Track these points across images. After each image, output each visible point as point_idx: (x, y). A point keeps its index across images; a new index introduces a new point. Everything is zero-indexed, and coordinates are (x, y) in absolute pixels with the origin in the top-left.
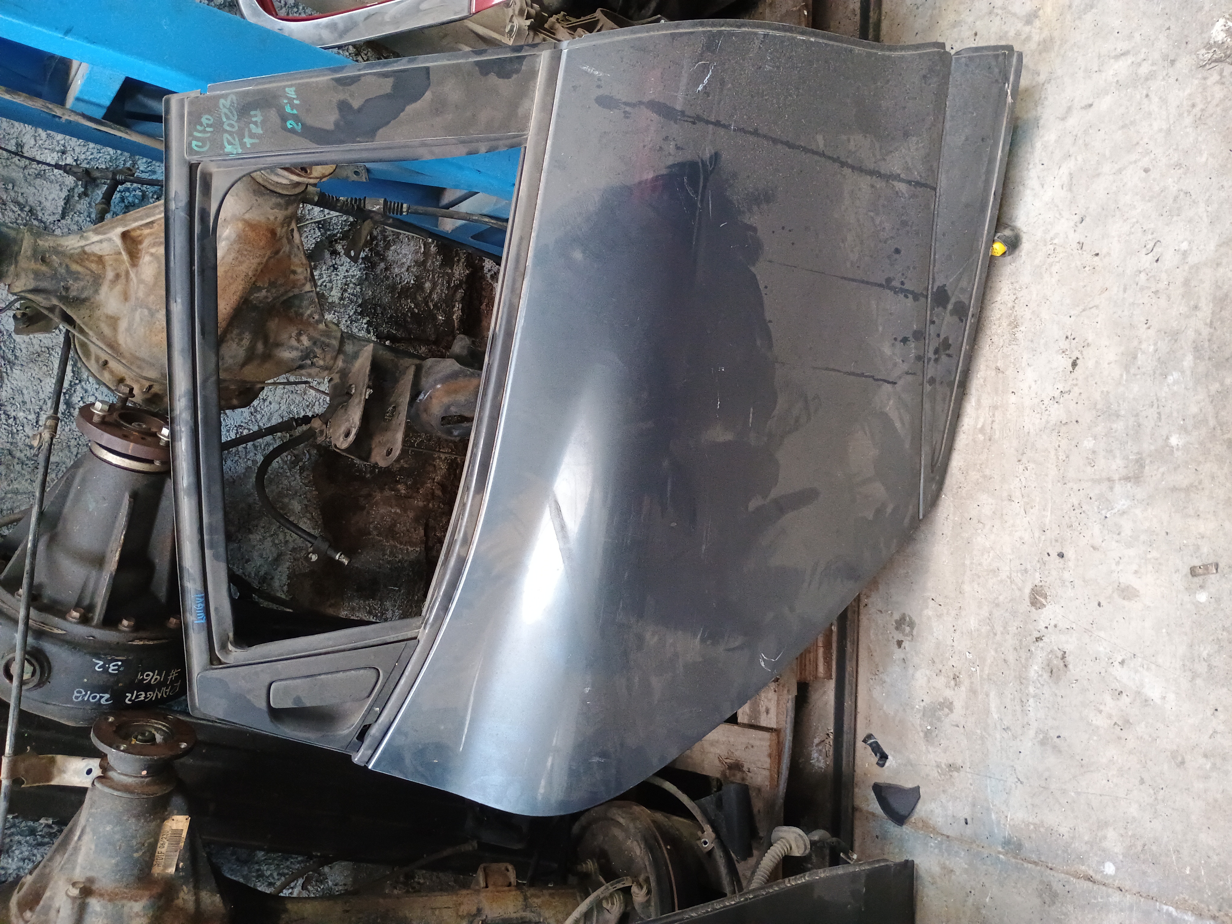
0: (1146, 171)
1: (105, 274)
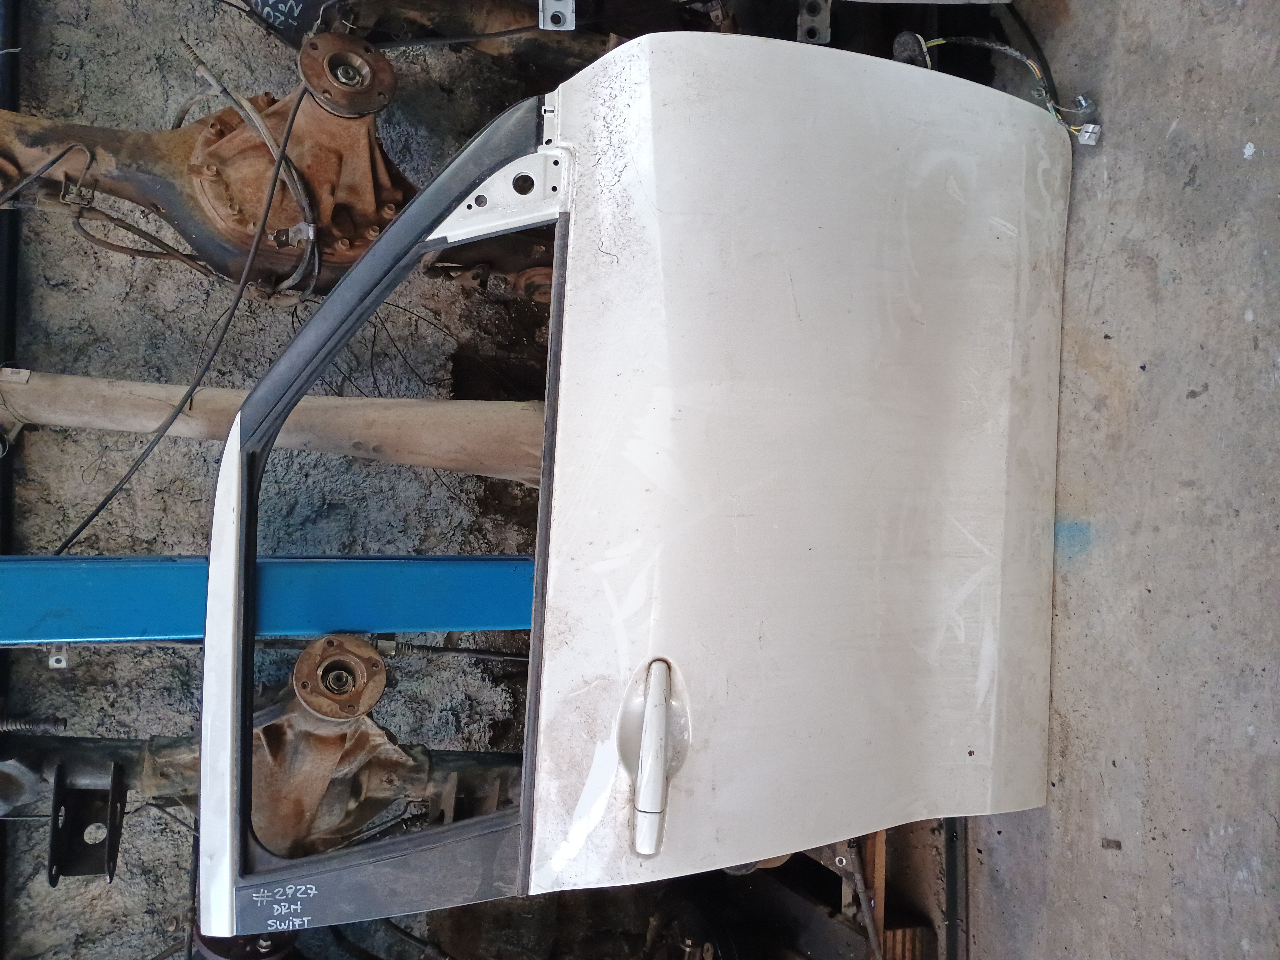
0: (1214, 627)
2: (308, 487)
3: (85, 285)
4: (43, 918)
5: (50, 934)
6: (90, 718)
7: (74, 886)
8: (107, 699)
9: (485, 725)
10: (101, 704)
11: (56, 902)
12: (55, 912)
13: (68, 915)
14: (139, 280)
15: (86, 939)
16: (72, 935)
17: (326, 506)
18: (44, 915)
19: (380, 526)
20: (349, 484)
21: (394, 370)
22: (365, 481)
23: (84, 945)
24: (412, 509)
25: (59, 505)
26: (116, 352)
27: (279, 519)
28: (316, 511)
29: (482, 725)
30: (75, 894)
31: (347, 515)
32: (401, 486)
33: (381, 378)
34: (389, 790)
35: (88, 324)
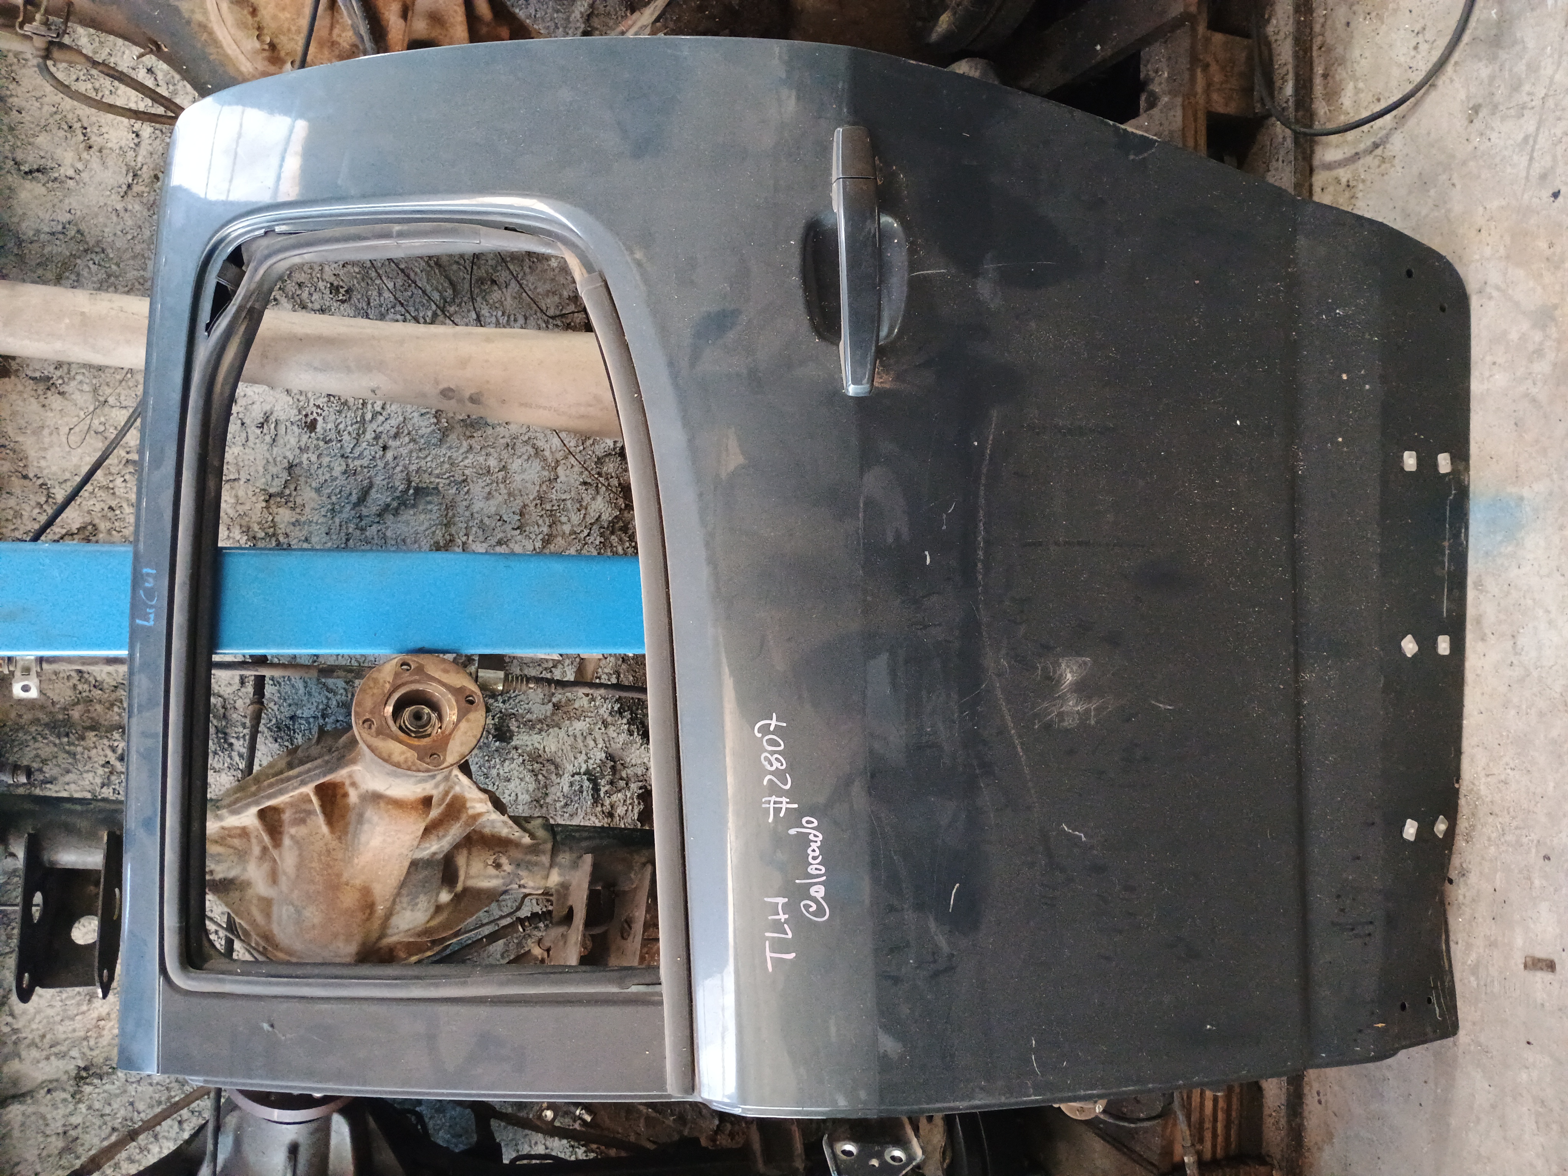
1: (251, 849)
2: (387, 464)
3: (70, 173)
4: (33, 1044)
5: (40, 1065)
6: (91, 775)
7: (73, 1001)
8: (113, 749)
9: (633, 794)
10: (106, 756)
11: (49, 1023)
12: (48, 1037)
13: (65, 1040)
14: (145, 167)
15: (91, 1072)
16: (71, 1067)
17: (411, 491)
18: (33, 1039)
19: (486, 521)
20: (443, 462)
21: (505, 303)
22: (466, 458)
23: (88, 1080)
24: (531, 498)
25: (40, 481)
26: (114, 267)
27: (348, 508)
28: (398, 498)
29: (629, 795)
30: (75, 1012)
31: (441, 504)
32: (515, 465)
33: (487, 314)
34: (497, 877)
35: (75, 228)
